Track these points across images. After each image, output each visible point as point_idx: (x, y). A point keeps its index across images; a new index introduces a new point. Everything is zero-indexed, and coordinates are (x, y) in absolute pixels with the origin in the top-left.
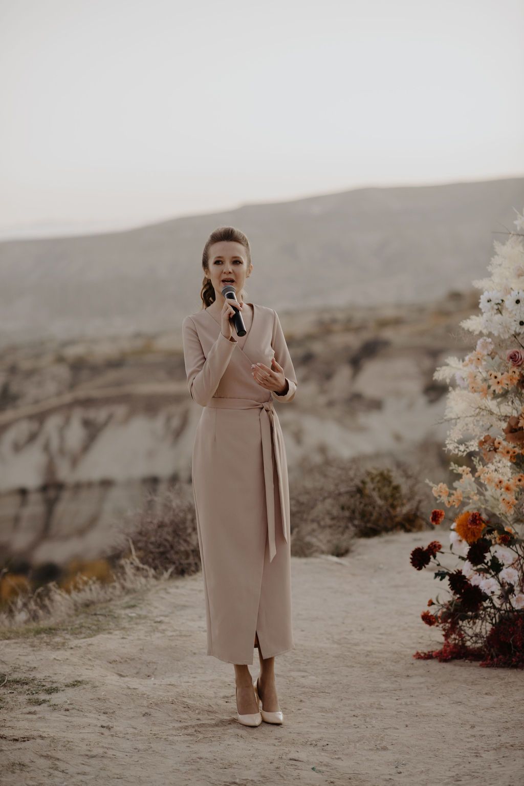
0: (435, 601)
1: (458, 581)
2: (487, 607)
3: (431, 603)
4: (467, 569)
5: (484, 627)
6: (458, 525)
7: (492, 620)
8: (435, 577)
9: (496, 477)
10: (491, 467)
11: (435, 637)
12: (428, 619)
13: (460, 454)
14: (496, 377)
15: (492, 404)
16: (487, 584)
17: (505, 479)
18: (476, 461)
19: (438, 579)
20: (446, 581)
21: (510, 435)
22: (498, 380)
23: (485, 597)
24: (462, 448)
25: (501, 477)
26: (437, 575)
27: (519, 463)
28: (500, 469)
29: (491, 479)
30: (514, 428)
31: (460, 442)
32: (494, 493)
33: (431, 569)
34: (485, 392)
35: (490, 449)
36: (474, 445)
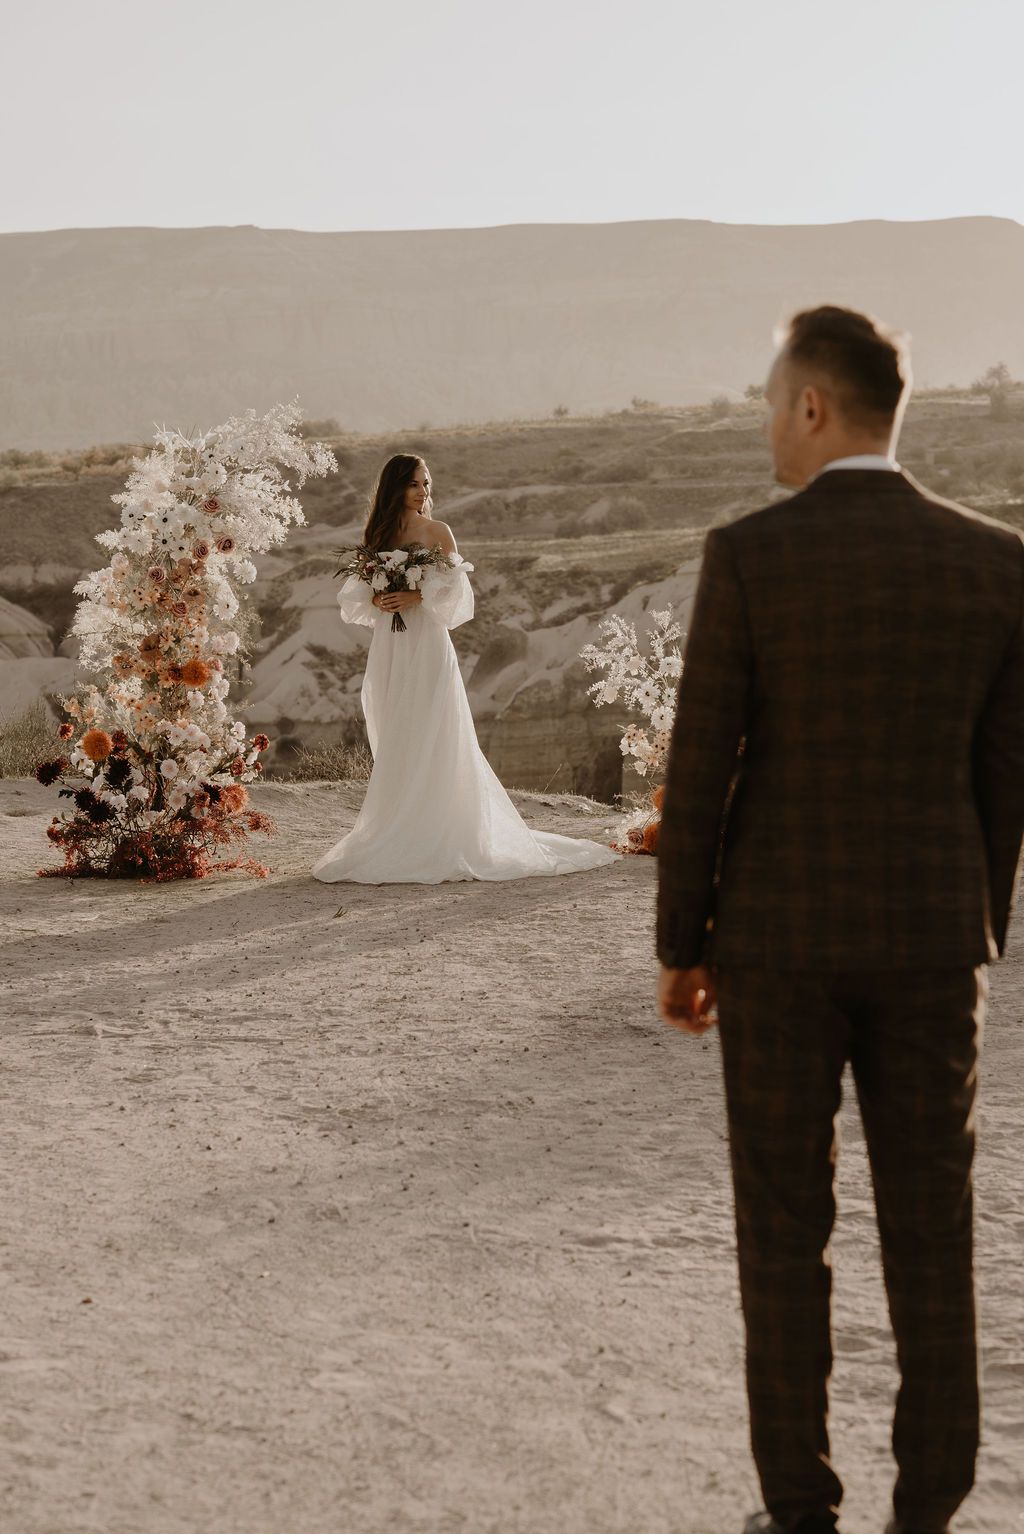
0: (60, 819)
1: (85, 799)
3: (56, 821)
4: (98, 786)
5: (107, 848)
6: (86, 743)
7: (115, 840)
8: (61, 795)
9: (128, 696)
10: (123, 686)
11: (57, 857)
12: (53, 836)
13: (93, 670)
14: (138, 593)
15: (125, 621)
16: (117, 800)
18: (108, 677)
19: (64, 797)
20: (73, 799)
21: (145, 653)
22: (141, 596)
23: (111, 814)
24: (96, 664)
25: (134, 697)
26: (62, 793)
27: (151, 681)
28: (131, 687)
29: (121, 698)
30: (150, 648)
31: (95, 658)
32: (123, 712)
33: (56, 786)
34: (123, 609)
35: (125, 666)
36: (109, 661)
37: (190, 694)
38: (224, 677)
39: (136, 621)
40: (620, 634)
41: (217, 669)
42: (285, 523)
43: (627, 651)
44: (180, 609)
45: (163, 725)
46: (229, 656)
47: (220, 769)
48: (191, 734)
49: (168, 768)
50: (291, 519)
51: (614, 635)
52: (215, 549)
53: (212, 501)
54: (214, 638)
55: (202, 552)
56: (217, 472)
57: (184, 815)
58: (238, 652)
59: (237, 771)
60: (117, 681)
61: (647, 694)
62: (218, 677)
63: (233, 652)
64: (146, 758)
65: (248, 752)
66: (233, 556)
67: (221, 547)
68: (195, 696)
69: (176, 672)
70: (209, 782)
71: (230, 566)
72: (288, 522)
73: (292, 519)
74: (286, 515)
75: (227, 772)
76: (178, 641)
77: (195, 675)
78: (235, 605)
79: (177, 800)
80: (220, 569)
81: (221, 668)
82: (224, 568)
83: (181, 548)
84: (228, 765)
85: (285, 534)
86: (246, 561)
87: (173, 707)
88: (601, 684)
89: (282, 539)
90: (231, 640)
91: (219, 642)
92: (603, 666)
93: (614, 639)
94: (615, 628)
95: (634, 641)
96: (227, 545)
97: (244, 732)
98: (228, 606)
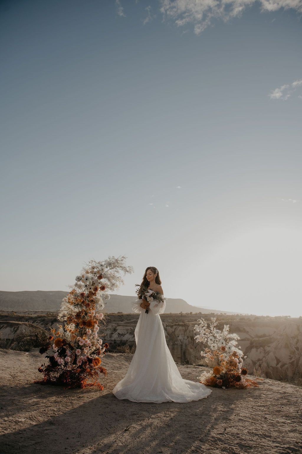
1: (52, 359)
2: (60, 368)
3: (42, 366)
4: (56, 355)
5: (57, 375)
6: (56, 342)
7: (60, 373)
8: (46, 358)
9: (70, 329)
10: (69, 326)
11: (42, 376)
12: (40, 370)
13: (61, 321)
14: (76, 299)
15: (72, 307)
16: (61, 361)
17: (72, 330)
18: (65, 323)
19: (47, 358)
20: (49, 359)
21: (76, 317)
22: (77, 300)
23: (59, 365)
24: (62, 319)
26: (46, 357)
27: (77, 325)
28: (72, 327)
29: (68, 329)
30: (78, 315)
31: (62, 317)
32: (68, 334)
33: (45, 355)
34: (72, 303)
35: (70, 320)
36: (66, 319)
37: (87, 330)
38: (98, 326)
39: (75, 307)
40: (202, 323)
41: (96, 323)
43: (204, 328)
44: (88, 305)
45: (79, 338)
46: (100, 320)
47: (93, 353)
48: (86, 342)
49: (78, 352)
51: (201, 323)
52: (99, 289)
53: (100, 276)
54: (97, 314)
55: (96, 289)
57: (80, 367)
58: (103, 319)
59: (99, 354)
60: (68, 325)
61: (211, 340)
62: (96, 326)
63: (101, 319)
64: (72, 348)
65: (102, 349)
66: (104, 292)
67: (101, 289)
68: (89, 331)
69: (84, 323)
70: (90, 357)
75: (95, 354)
76: (86, 314)
77: (90, 324)
78: (103, 306)
79: (79, 362)
80: (100, 295)
81: (97, 323)
83: (91, 288)
84: (96, 352)
87: (82, 334)
88: (198, 336)
90: (101, 315)
91: (98, 316)
92: (198, 331)
93: (201, 324)
94: (201, 321)
95: (206, 325)
96: (103, 288)
97: (102, 342)
98: (101, 306)
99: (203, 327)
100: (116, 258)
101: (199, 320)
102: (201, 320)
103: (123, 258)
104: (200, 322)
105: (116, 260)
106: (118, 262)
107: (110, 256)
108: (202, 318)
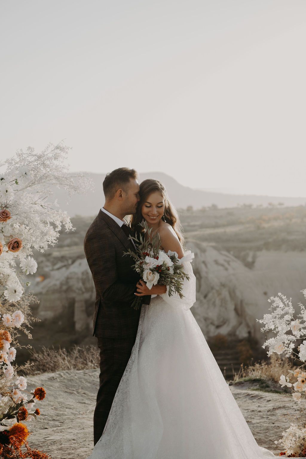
38: (12, 345)
41: (7, 339)
42: (57, 230)
43: (287, 317)
46: (16, 329)
50: (61, 226)
51: (277, 307)
52: (6, 249)
53: (3, 212)
56: (7, 191)
58: (22, 325)
59: (22, 415)
62: (7, 345)
63: (19, 326)
65: (30, 401)
66: (20, 254)
67: (11, 247)
71: (18, 263)
72: (59, 228)
73: (63, 226)
74: (58, 223)
75: (14, 417)
78: (21, 290)
80: (10, 264)
81: (10, 339)
82: (13, 263)
84: (15, 412)
85: (57, 238)
86: (29, 257)
88: (271, 340)
89: (55, 241)
90: (18, 316)
91: (8, 319)
92: (273, 327)
93: (278, 309)
94: (278, 302)
95: (291, 310)
96: (15, 245)
97: (26, 384)
98: (15, 291)
99: (282, 317)
100: (38, 151)
101: (272, 298)
102: (276, 299)
103: (58, 151)
104: (275, 305)
105: (40, 157)
106: (47, 162)
107: (21, 150)
108: (280, 294)
